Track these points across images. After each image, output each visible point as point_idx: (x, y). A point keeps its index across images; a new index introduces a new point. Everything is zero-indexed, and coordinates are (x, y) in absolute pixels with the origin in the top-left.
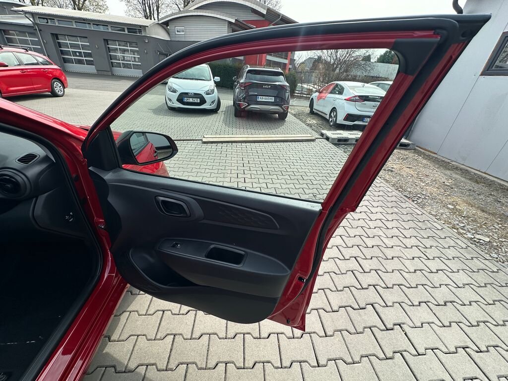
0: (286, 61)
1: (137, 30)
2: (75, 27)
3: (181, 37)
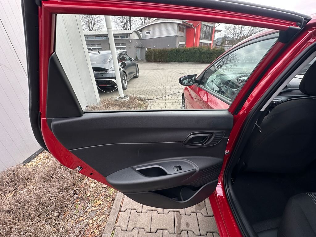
0: (211, 42)
1: (126, 37)
2: (95, 39)
3: (149, 36)
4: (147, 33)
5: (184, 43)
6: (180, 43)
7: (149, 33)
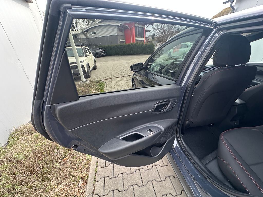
0: (144, 39)
1: (74, 36)
3: (94, 36)
4: (93, 33)
5: (124, 40)
6: (121, 40)
7: (95, 33)
